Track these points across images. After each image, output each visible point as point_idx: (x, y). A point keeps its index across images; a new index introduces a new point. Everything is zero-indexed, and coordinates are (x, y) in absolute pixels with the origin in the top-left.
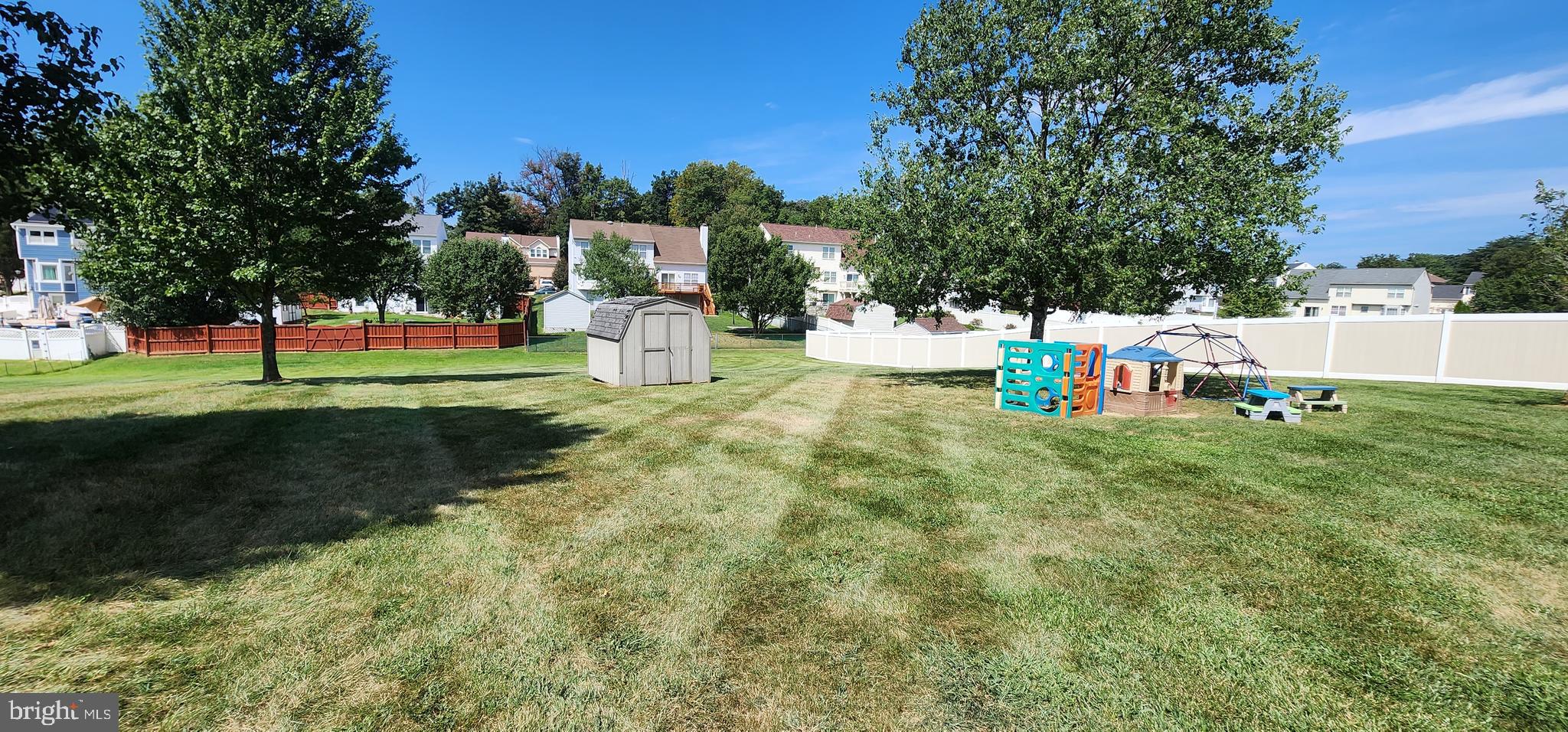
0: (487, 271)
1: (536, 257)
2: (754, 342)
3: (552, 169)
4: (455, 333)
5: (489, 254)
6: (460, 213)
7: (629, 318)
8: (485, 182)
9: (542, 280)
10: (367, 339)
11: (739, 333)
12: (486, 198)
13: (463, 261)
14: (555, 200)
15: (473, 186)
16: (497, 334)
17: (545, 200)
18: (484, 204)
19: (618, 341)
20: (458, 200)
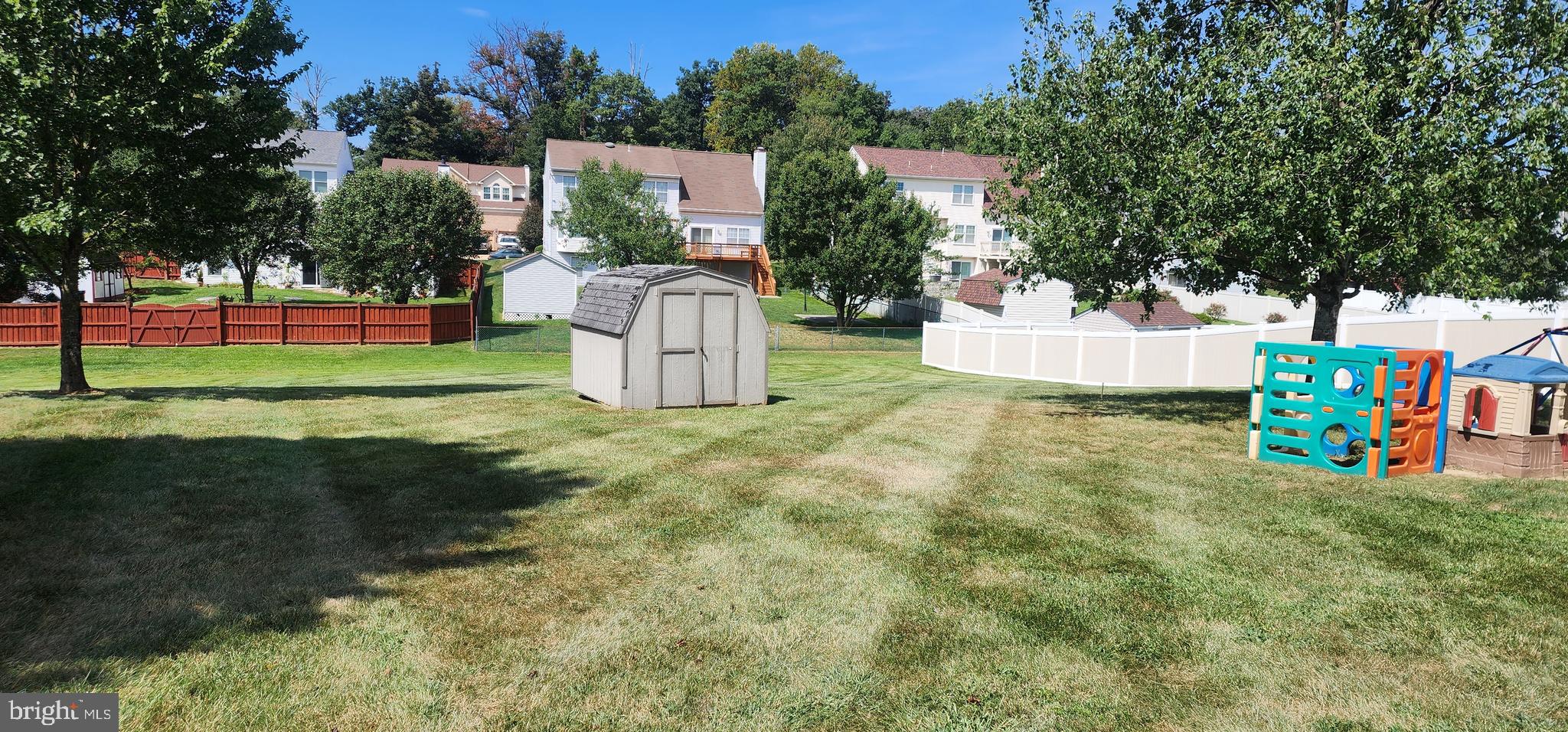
0: (415, 221)
1: (492, 199)
2: (838, 339)
3: (519, 57)
4: (363, 319)
5: (419, 194)
6: (374, 128)
7: (637, 300)
8: (414, 80)
9: (501, 236)
10: (224, 327)
11: (813, 324)
12: (415, 104)
13: (376, 204)
14: (523, 107)
15: (395, 86)
16: (428, 322)
17: (507, 108)
18: (412, 114)
19: (619, 336)
20: (371, 107)
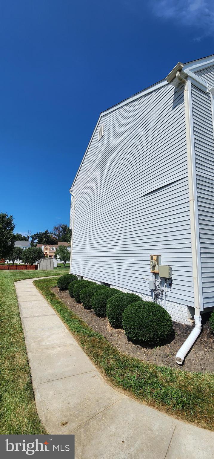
3: (60, 228)
6: (37, 239)
8: (44, 232)
12: (44, 236)
14: (61, 236)
15: (41, 233)
17: (58, 236)
18: (44, 237)
20: (37, 236)
